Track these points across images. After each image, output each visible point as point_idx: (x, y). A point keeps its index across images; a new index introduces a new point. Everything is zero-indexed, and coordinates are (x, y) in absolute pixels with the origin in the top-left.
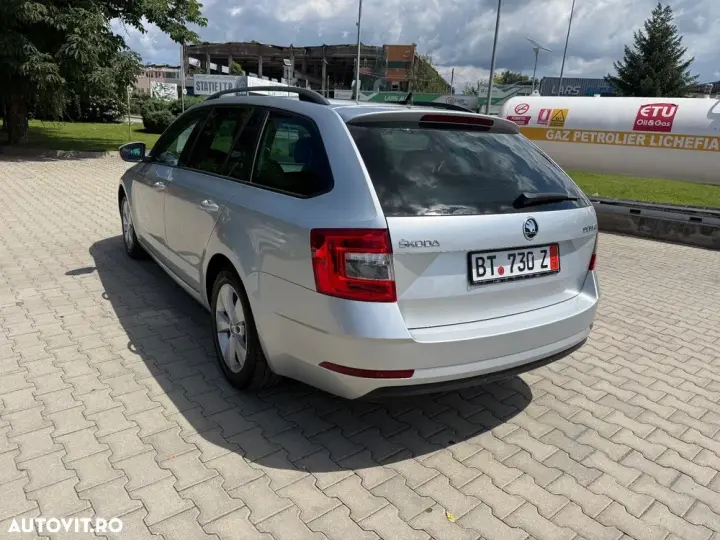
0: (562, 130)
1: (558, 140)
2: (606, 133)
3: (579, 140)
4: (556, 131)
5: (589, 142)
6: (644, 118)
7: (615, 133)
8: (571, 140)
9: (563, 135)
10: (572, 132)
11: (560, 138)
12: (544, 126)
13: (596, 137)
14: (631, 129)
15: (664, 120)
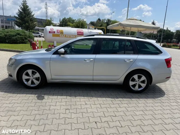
0: (63, 35)
1: (63, 37)
2: (73, 35)
3: (67, 37)
4: (62, 35)
5: (69, 37)
6: (78, 33)
7: (74, 35)
8: (66, 37)
9: (64, 36)
10: (66, 35)
11: (63, 36)
12: (59, 34)
13: (71, 36)
14: (77, 35)
15: (82, 33)
